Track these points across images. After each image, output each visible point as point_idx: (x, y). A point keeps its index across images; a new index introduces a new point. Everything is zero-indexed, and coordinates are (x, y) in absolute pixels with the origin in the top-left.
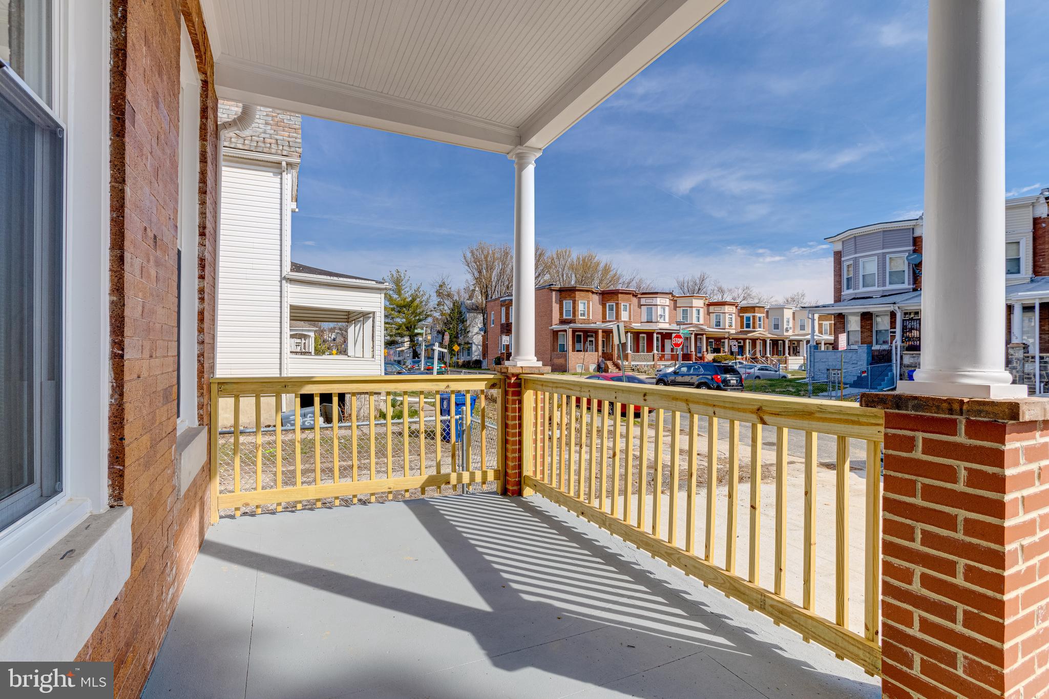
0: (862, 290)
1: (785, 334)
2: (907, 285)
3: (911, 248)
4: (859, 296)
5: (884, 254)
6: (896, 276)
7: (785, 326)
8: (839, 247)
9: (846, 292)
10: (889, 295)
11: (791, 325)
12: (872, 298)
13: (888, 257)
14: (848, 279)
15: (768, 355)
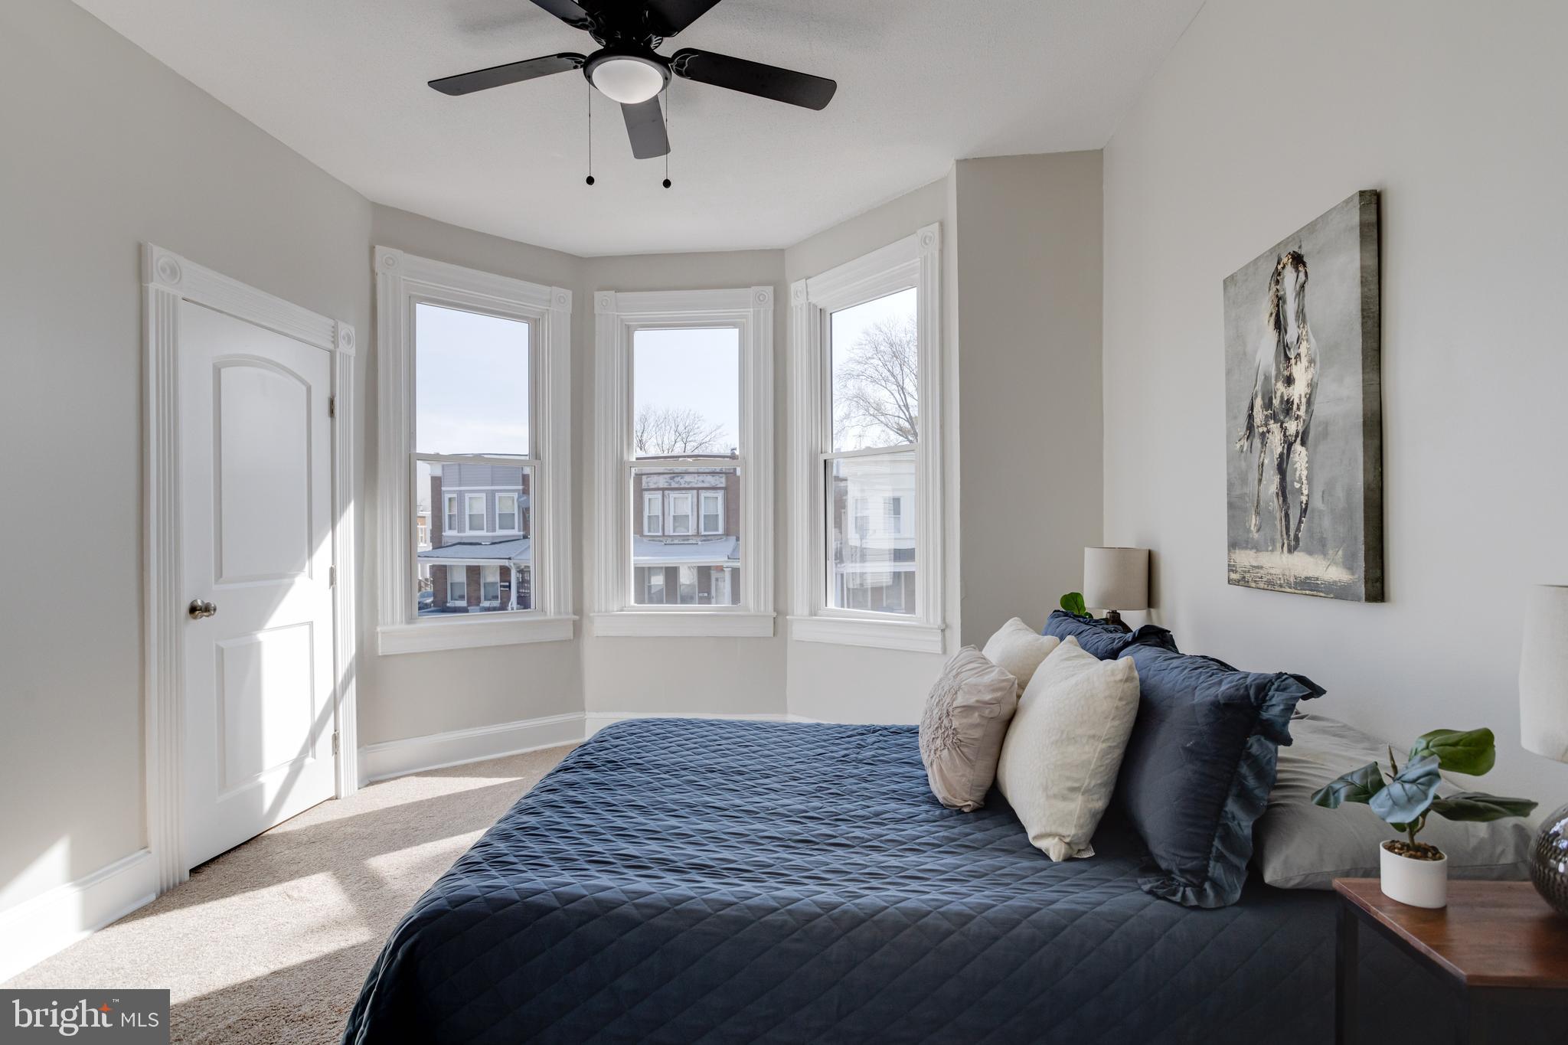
0: (469, 534)
2: (516, 532)
3: (521, 487)
4: (466, 541)
5: (493, 492)
6: (506, 521)
8: (438, 472)
9: (448, 533)
10: (500, 542)
12: (480, 544)
13: (497, 495)
14: (450, 517)
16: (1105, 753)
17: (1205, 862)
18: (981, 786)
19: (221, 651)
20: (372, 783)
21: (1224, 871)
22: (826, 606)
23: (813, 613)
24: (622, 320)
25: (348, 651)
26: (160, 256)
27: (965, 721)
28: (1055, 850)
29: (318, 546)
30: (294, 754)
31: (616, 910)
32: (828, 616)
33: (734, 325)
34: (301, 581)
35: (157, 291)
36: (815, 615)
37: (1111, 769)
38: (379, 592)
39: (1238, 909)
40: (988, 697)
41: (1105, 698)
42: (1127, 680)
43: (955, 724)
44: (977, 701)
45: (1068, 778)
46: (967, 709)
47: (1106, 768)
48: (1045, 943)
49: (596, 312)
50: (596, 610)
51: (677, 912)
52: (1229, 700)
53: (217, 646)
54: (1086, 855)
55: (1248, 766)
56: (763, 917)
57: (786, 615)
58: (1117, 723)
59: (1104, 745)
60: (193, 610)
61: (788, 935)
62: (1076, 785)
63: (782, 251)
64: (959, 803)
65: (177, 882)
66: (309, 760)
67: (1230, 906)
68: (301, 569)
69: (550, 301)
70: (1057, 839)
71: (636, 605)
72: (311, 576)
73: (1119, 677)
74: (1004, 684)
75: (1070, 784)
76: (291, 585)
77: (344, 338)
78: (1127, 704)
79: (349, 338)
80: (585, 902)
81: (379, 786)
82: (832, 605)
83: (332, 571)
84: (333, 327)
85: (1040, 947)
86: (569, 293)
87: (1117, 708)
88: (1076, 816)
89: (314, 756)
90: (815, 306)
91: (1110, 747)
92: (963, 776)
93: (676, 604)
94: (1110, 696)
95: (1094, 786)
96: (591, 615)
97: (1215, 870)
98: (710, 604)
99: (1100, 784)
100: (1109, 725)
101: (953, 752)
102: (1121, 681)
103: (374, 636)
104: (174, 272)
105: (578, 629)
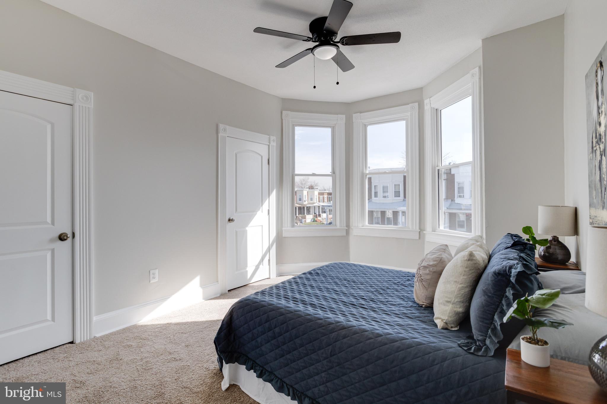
1: (304, 203)
7: (304, 199)
11: (307, 199)
15: (297, 215)
16: (460, 289)
17: (485, 338)
18: (430, 298)
19: (236, 232)
20: (280, 276)
21: (490, 342)
22: (439, 228)
23: (434, 230)
24: (363, 123)
25: (273, 235)
26: (221, 126)
27: (424, 272)
28: (440, 323)
29: (265, 202)
30: (257, 264)
31: (280, 310)
32: (439, 232)
33: (403, 120)
34: (259, 213)
35: (221, 136)
36: (435, 232)
37: (464, 296)
38: (284, 217)
39: (491, 358)
40: (431, 263)
41: (461, 266)
42: (469, 260)
43: (421, 273)
44: (428, 265)
45: (446, 297)
46: (425, 267)
47: (462, 296)
48: (403, 350)
49: (353, 121)
50: (354, 226)
51: (295, 314)
52: (499, 271)
53: (236, 230)
54: (453, 329)
55: (505, 300)
56: (316, 320)
57: (423, 231)
58: (465, 277)
59: (461, 286)
60: (229, 220)
61: (321, 327)
62: (449, 300)
63: (422, 88)
64: (421, 303)
65: (225, 293)
66: (261, 266)
67: (489, 357)
68: (259, 210)
69: (338, 120)
70: (441, 320)
71: (369, 225)
72: (262, 212)
73: (466, 258)
74: (437, 259)
75: (446, 299)
76: (256, 214)
77: (272, 141)
78: (470, 270)
79: (274, 141)
80: (274, 306)
81: (282, 277)
82: (442, 227)
83: (269, 210)
84: (269, 138)
85: (400, 351)
86: (344, 116)
87: (465, 271)
88: (448, 312)
89: (263, 265)
90: (434, 108)
91: (463, 286)
92: (423, 293)
93: (373, 224)
94: (462, 266)
95: (457, 302)
96: (352, 227)
97: (488, 342)
98: (397, 225)
99: (460, 301)
100: (462, 278)
101: (420, 283)
102: (466, 260)
103: (282, 231)
104: (225, 130)
105: (348, 232)
